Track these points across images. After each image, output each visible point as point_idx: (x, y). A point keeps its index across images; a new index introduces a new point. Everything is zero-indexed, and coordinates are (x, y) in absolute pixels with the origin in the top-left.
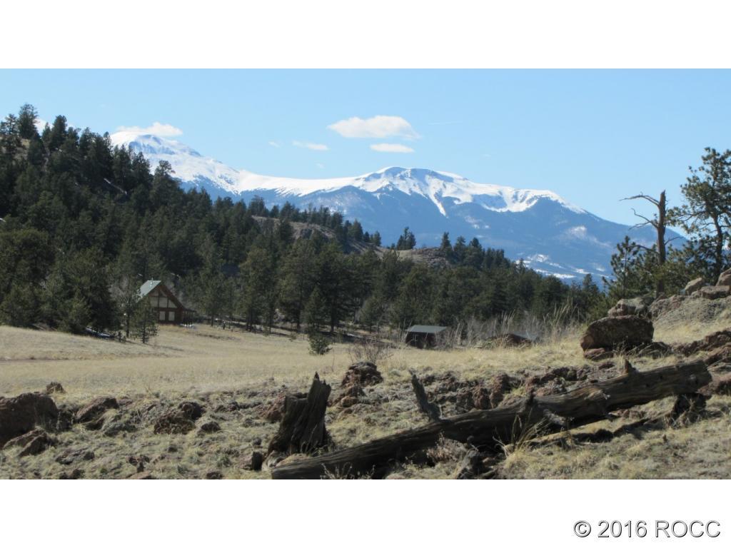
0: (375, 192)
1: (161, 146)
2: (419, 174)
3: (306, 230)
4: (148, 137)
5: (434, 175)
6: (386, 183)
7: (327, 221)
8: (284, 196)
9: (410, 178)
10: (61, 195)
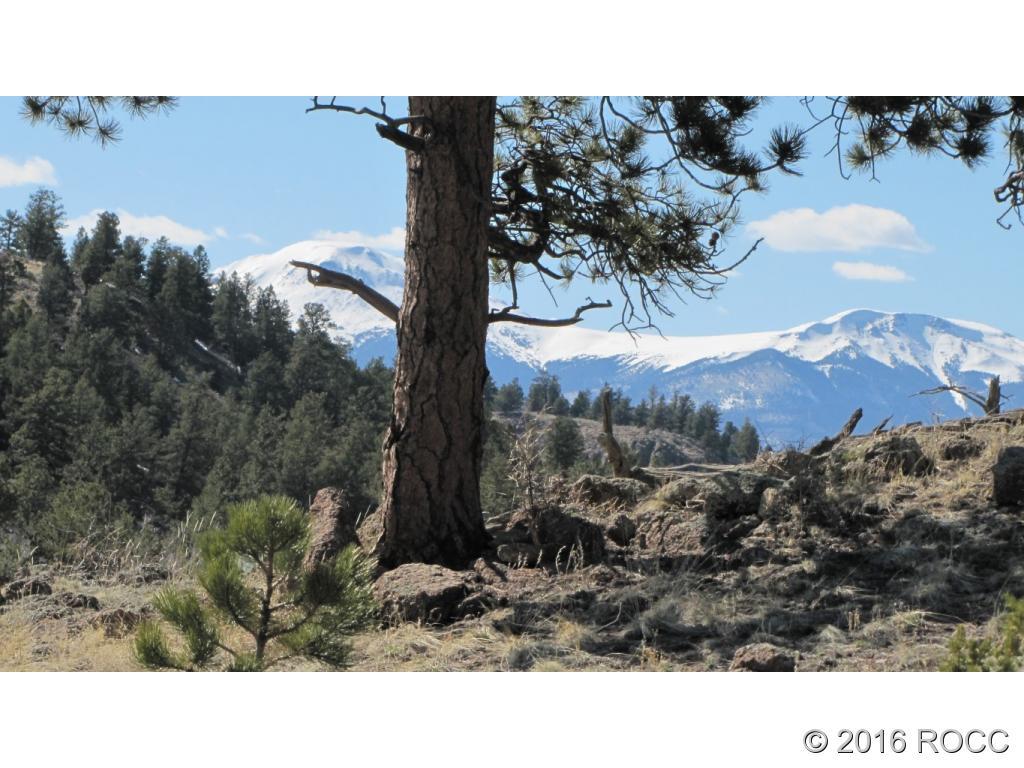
0: (818, 363)
1: (383, 270)
2: (911, 325)
3: (642, 442)
4: (357, 251)
5: (944, 326)
6: (843, 343)
7: (687, 423)
8: (634, 370)
9: (893, 332)
10: (94, 375)
